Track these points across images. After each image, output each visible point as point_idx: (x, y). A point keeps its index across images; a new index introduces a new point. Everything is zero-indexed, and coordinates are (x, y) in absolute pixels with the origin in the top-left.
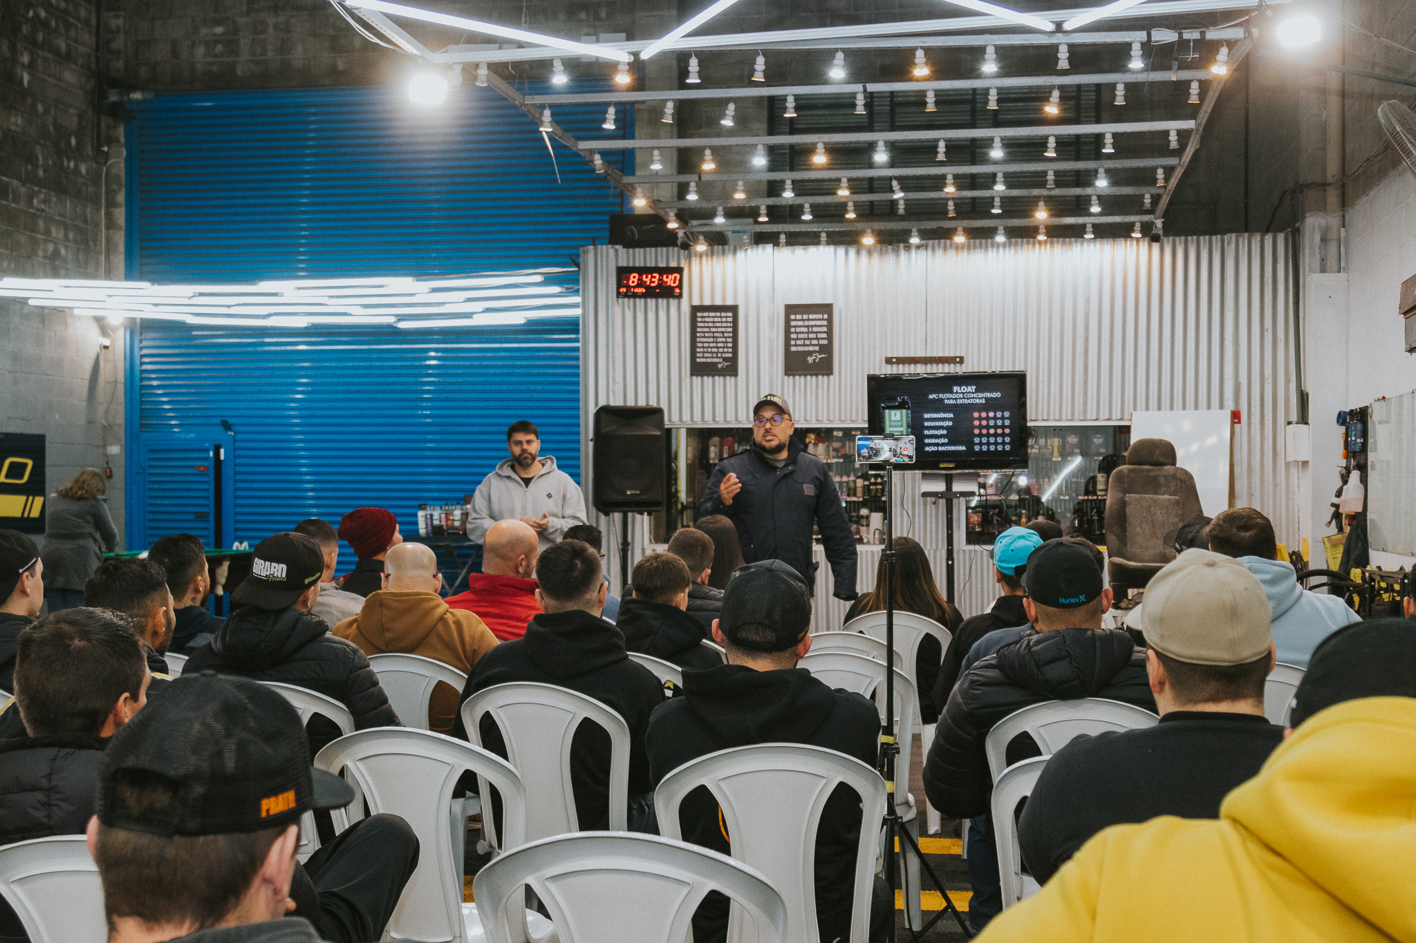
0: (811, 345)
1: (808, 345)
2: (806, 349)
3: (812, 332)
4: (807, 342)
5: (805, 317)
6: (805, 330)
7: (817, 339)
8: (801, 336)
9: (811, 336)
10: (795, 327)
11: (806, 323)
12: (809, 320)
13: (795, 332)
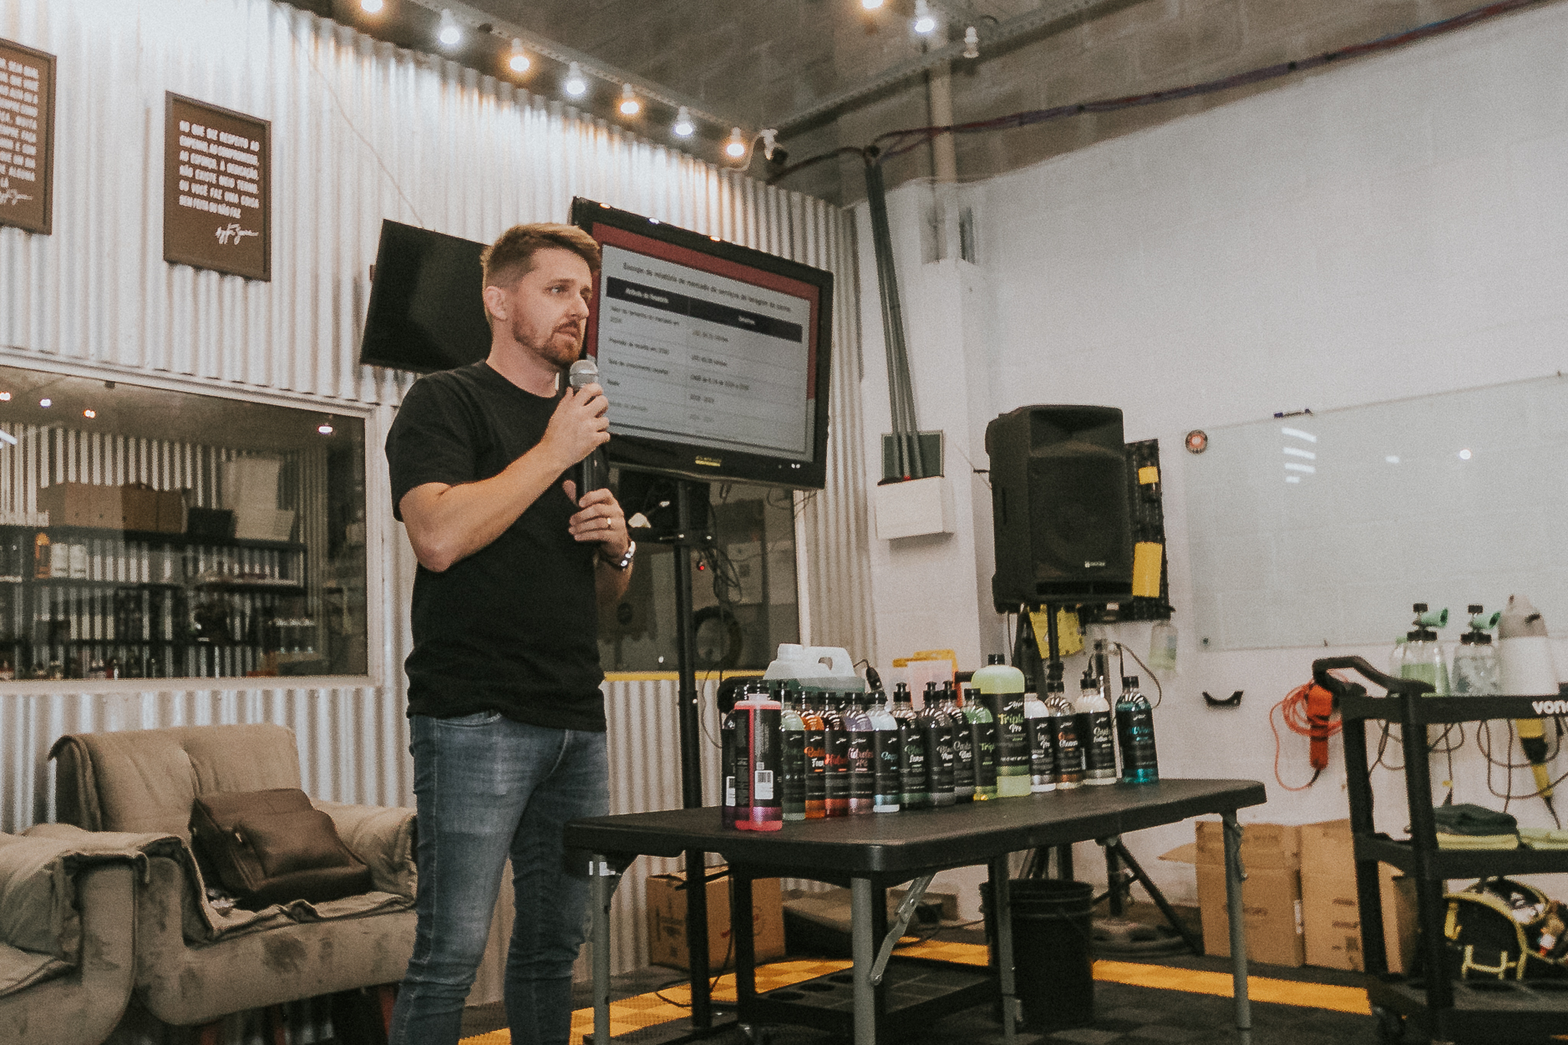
0: (222, 202)
1: (216, 201)
2: (213, 208)
3: (225, 174)
4: (216, 194)
5: (212, 134)
6: (211, 163)
7: (235, 190)
8: (201, 175)
9: (224, 181)
10: (191, 151)
11: (214, 150)
12: (219, 143)
13: (189, 163)
